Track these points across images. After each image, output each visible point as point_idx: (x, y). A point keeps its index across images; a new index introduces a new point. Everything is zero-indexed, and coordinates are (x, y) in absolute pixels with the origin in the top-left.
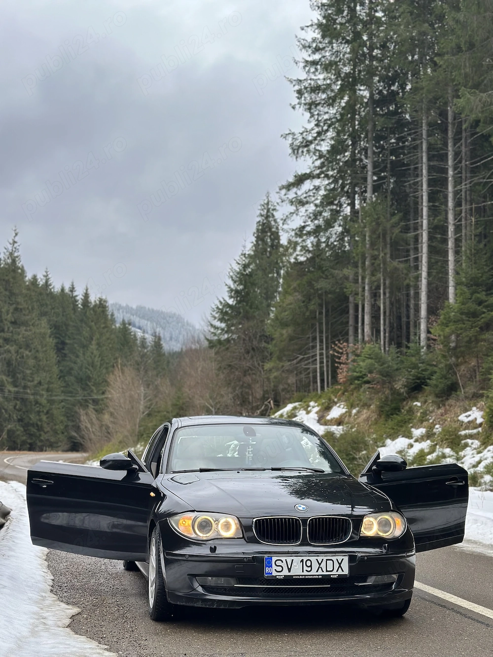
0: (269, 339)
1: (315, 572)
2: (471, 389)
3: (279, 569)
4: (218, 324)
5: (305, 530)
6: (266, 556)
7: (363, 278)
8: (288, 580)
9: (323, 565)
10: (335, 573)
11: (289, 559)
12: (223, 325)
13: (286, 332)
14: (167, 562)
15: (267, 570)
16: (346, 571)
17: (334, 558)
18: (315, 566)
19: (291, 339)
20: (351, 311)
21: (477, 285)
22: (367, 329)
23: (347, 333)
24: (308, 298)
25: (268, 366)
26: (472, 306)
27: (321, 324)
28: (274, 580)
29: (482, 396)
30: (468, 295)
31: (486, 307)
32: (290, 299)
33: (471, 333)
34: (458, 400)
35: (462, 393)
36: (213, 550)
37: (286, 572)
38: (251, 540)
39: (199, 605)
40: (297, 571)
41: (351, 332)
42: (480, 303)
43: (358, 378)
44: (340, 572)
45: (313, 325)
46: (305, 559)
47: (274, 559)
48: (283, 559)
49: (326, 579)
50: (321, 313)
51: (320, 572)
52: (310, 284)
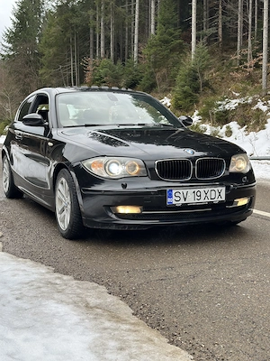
0: (41, 55)
1: (203, 200)
2: (164, 86)
3: (178, 199)
4: (7, 44)
5: (194, 169)
6: (168, 189)
7: (100, 17)
8: (185, 206)
9: (208, 195)
10: (216, 200)
11: (185, 191)
12: (10, 45)
13: (52, 51)
14: (84, 196)
15: (169, 200)
16: (224, 199)
17: (216, 189)
18: (203, 195)
19: (55, 55)
20: (91, 39)
21: (169, 23)
22: (102, 50)
23: (89, 53)
24: (65, 29)
25: (40, 72)
26: (166, 37)
27: (73, 46)
28: (174, 207)
29: (170, 90)
30: (164, 30)
31: (174, 37)
32: (53, 29)
33: (165, 53)
34: (157, 92)
35: (158, 89)
36: (124, 186)
37: (182, 201)
38: (154, 178)
39: (114, 228)
40: (191, 200)
41: (91, 52)
42: (171, 34)
43: (97, 80)
44: (220, 199)
45: (68, 47)
46: (196, 190)
47: (174, 192)
48: (181, 191)
49: (211, 204)
50: (73, 39)
51: (206, 200)
52: (66, 20)
